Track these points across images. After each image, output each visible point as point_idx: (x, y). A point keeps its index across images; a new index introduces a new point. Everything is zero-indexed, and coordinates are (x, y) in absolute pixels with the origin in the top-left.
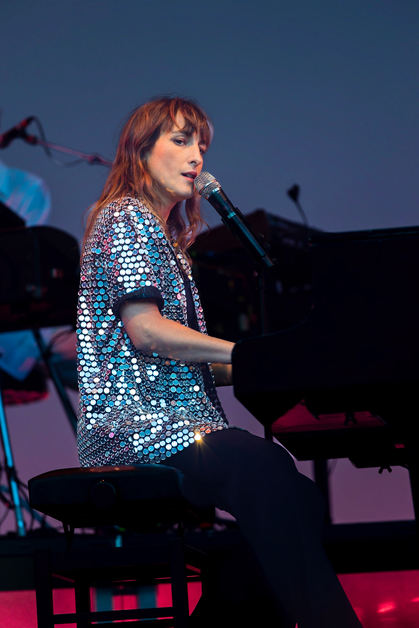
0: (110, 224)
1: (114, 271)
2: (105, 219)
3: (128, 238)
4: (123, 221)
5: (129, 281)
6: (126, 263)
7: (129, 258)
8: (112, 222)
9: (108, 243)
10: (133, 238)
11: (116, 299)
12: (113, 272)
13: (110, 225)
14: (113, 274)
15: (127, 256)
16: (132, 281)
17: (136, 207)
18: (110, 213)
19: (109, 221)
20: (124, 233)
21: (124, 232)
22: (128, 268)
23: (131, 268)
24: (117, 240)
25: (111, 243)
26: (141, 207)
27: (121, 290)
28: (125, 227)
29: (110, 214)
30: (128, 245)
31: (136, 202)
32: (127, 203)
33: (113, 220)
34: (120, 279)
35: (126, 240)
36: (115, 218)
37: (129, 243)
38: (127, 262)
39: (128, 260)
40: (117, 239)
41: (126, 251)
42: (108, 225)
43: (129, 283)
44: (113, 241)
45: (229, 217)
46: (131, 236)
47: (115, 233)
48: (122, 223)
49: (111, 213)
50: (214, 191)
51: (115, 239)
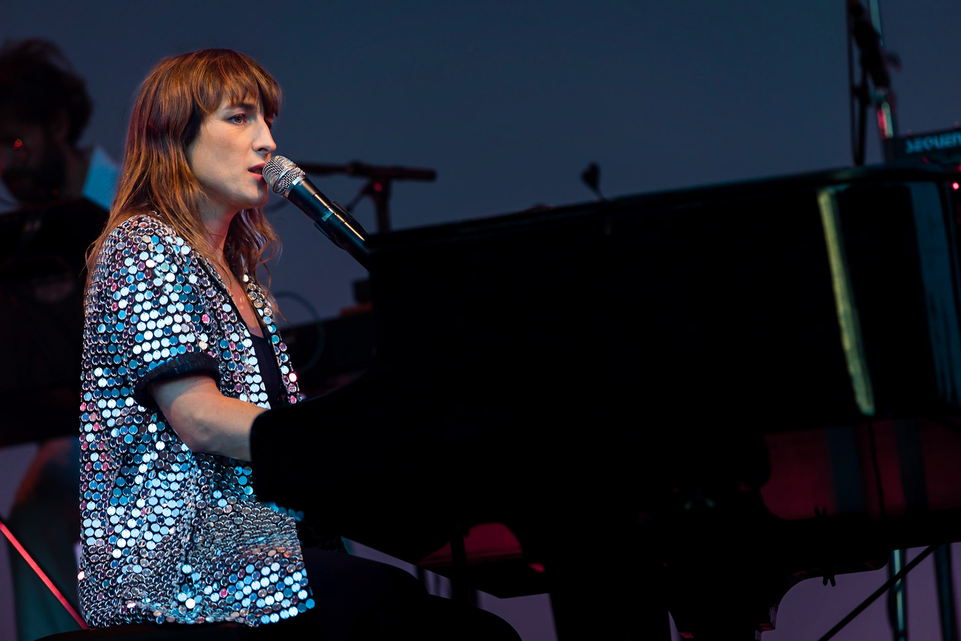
0: (113, 262)
1: (126, 337)
3: (142, 281)
4: (131, 256)
5: (152, 351)
6: (142, 321)
7: (146, 314)
8: (116, 258)
9: (113, 293)
10: (149, 280)
11: (136, 381)
12: (124, 340)
13: (113, 264)
14: (124, 342)
15: (143, 311)
16: (155, 350)
17: (150, 229)
19: (111, 257)
20: (134, 275)
21: (135, 273)
22: (147, 329)
23: (151, 329)
24: (126, 288)
25: (117, 292)
26: (159, 228)
27: (142, 366)
28: (134, 264)
29: (112, 246)
30: (143, 292)
31: (150, 221)
32: (136, 225)
33: (116, 256)
34: (137, 350)
35: (140, 285)
36: (118, 252)
37: (143, 290)
38: (144, 321)
39: (145, 317)
40: (125, 286)
41: (141, 303)
42: (111, 265)
43: (152, 354)
44: (118, 289)
46: (146, 278)
47: (122, 277)
48: (130, 259)
49: (113, 244)
50: (295, 183)
51: (122, 286)
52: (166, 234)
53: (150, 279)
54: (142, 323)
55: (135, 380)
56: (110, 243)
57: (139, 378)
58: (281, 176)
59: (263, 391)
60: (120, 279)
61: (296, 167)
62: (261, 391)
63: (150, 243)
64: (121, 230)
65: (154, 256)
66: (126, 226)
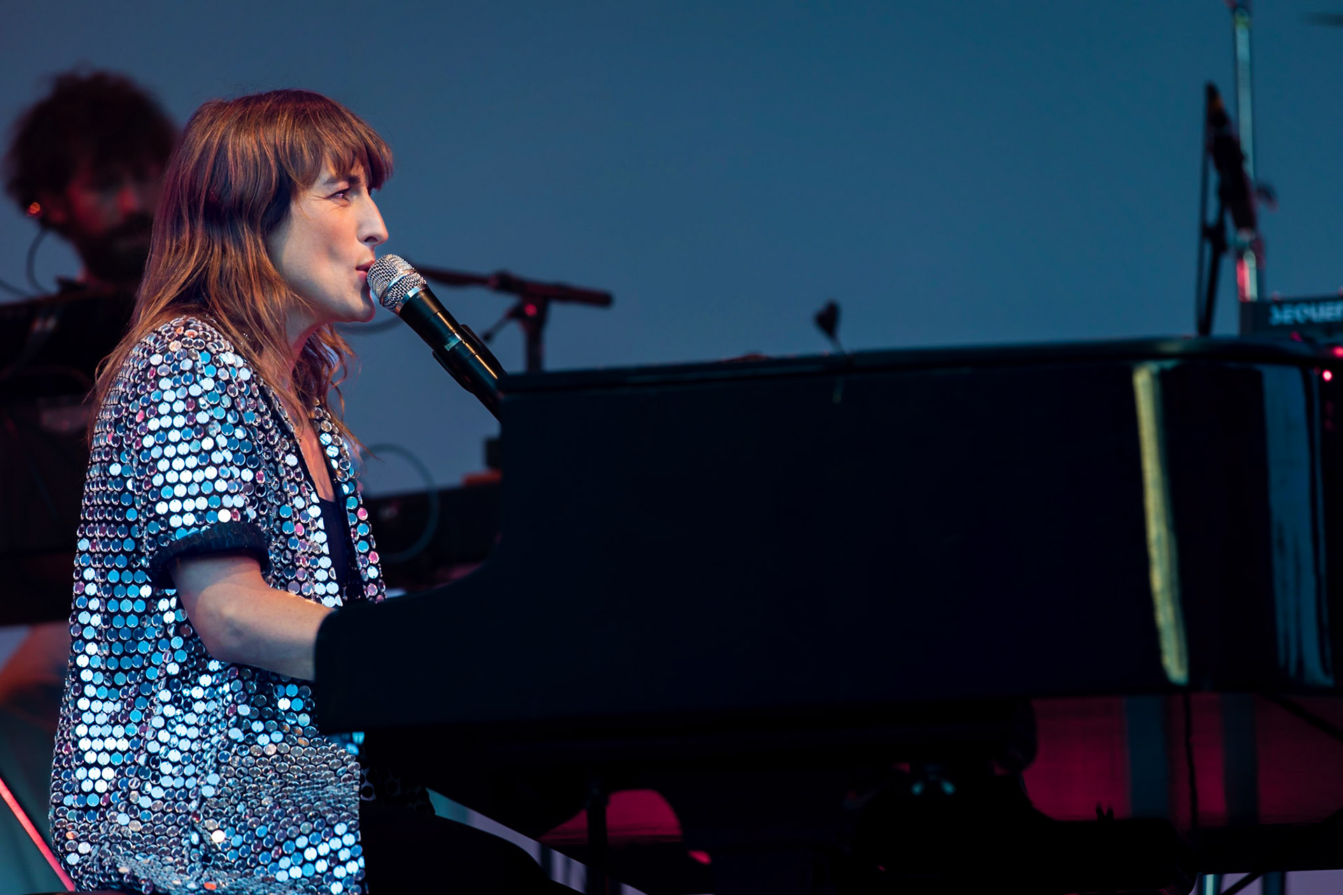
0: (143, 380)
1: (148, 488)
2: (134, 368)
3: (180, 414)
4: (170, 376)
5: (182, 513)
6: (174, 470)
7: (181, 460)
8: (148, 377)
9: (137, 424)
10: (191, 414)
11: (154, 551)
13: (143, 383)
15: (177, 455)
16: (187, 512)
17: (199, 340)
18: (144, 356)
19: (141, 373)
20: (171, 404)
21: (172, 401)
22: (179, 482)
23: (185, 482)
24: (157, 419)
25: (143, 424)
26: (212, 340)
27: (165, 532)
28: (174, 389)
29: (143, 358)
30: (180, 429)
31: (201, 329)
32: (181, 333)
33: (149, 374)
34: (161, 508)
35: (176, 418)
36: (152, 368)
37: (181, 426)
38: (177, 469)
39: (178, 464)
40: (156, 417)
41: (176, 444)
42: (138, 384)
43: (182, 517)
44: (146, 420)
45: (448, 347)
46: (186, 409)
47: (152, 403)
48: (168, 380)
49: (146, 355)
50: (411, 294)
51: (152, 416)
52: (221, 350)
53: (192, 412)
54: (174, 472)
55: (152, 549)
56: (141, 354)
57: (159, 548)
58: (392, 283)
59: (333, 581)
60: (149, 406)
61: (415, 272)
62: (329, 580)
63: (198, 360)
64: (160, 337)
65: (200, 380)
66: (166, 332)
